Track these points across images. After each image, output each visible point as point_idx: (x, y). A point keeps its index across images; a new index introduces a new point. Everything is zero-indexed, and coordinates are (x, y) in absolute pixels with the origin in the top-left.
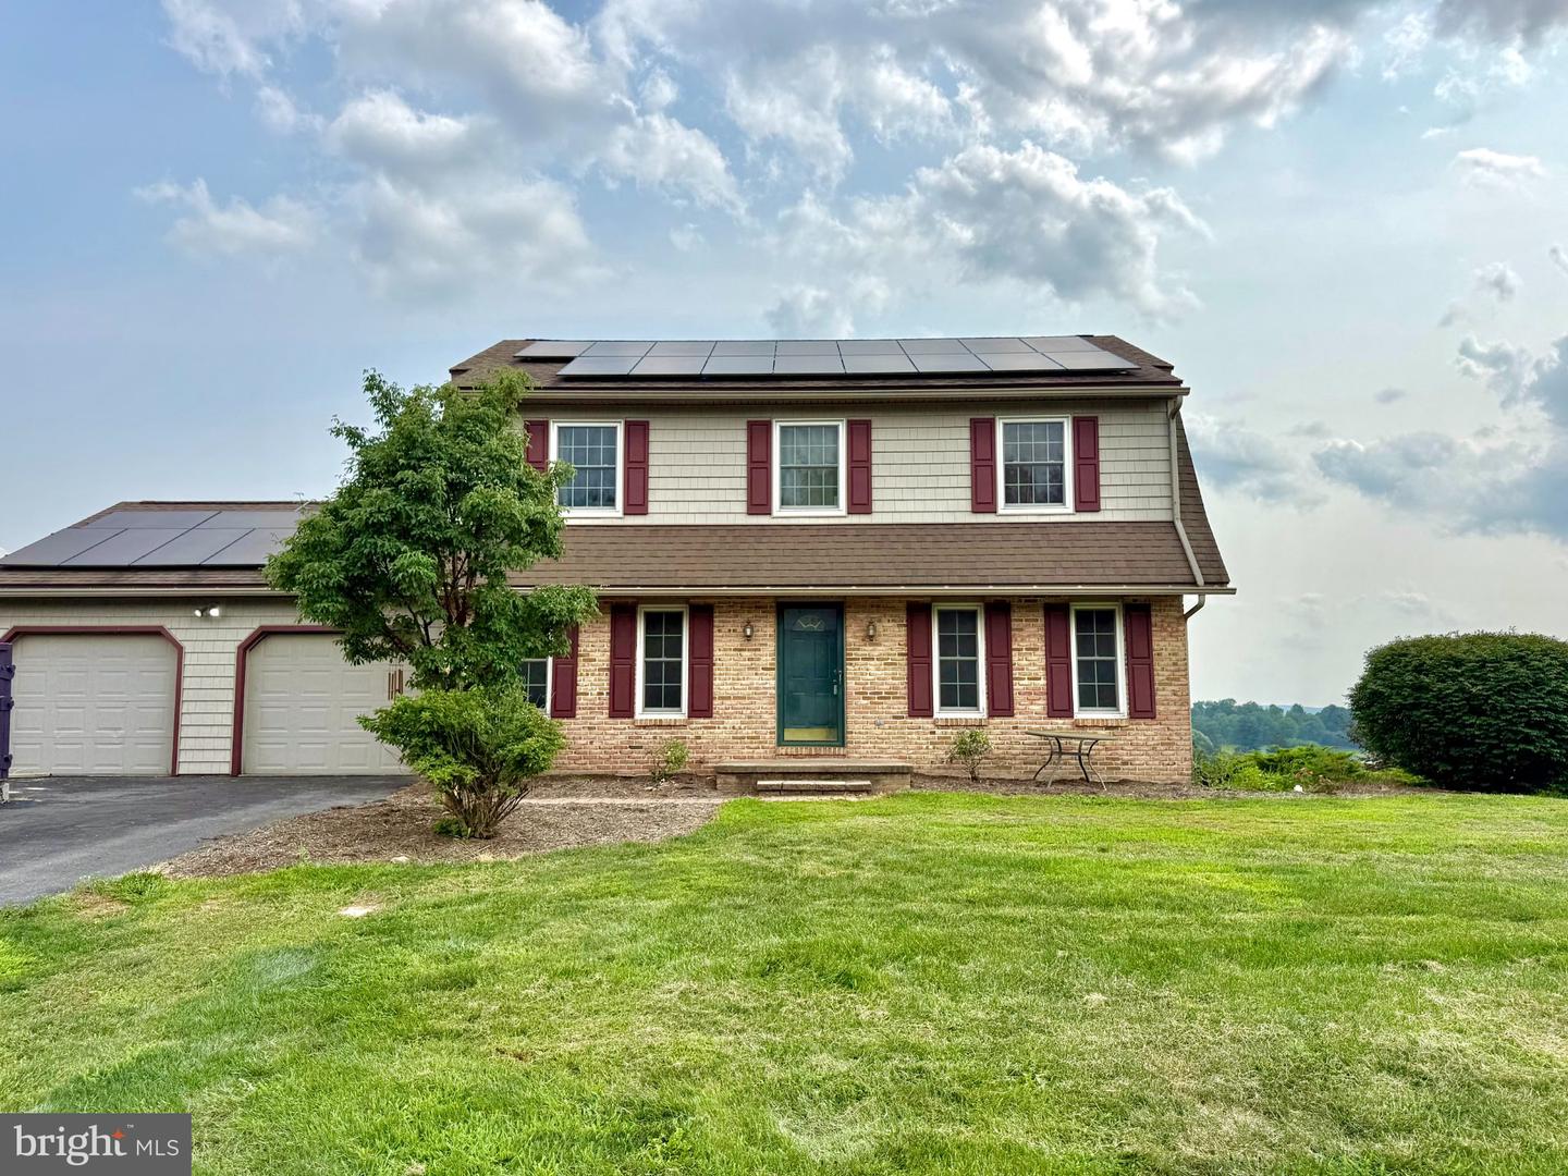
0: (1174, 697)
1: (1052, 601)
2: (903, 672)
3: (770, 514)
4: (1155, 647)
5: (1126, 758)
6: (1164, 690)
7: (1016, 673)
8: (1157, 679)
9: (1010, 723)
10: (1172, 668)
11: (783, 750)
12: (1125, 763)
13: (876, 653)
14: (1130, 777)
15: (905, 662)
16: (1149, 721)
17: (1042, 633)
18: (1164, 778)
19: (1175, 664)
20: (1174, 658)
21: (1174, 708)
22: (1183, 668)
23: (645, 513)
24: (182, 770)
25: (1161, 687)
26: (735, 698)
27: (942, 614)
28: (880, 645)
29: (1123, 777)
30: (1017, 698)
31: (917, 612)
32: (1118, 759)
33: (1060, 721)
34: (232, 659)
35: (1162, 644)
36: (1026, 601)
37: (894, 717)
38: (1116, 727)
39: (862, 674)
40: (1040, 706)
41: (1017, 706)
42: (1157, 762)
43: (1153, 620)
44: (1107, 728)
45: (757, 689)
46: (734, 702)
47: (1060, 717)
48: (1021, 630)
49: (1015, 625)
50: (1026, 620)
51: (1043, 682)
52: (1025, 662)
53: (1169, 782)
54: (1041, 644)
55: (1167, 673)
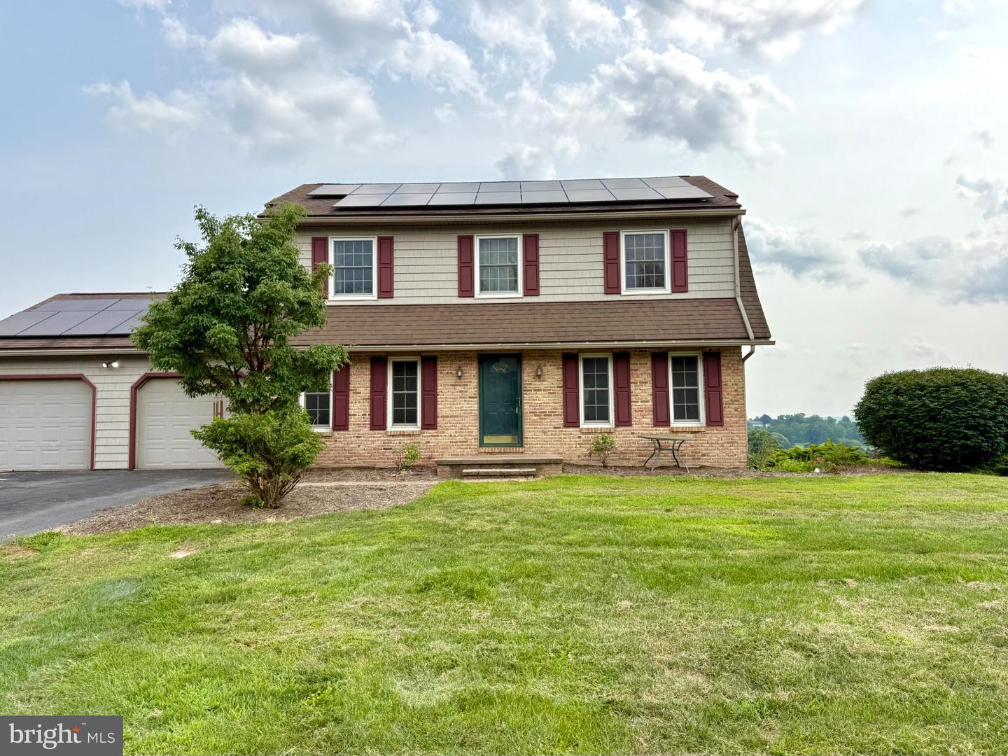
0: (736, 412)
1: (657, 351)
2: (560, 399)
3: (473, 297)
4: (723, 379)
5: (704, 452)
6: (729, 407)
7: (633, 399)
8: (725, 401)
9: (629, 430)
10: (735, 393)
11: (483, 450)
12: (704, 455)
13: (543, 387)
14: (707, 464)
15: (561, 392)
16: (719, 428)
17: (650, 372)
18: (729, 464)
19: (736, 391)
20: (735, 387)
21: (735, 419)
22: (741, 393)
23: (392, 297)
24: (97, 466)
25: (727, 406)
26: (451, 417)
27: (586, 361)
28: (545, 381)
29: (704, 464)
30: (634, 414)
31: (569, 359)
32: (699, 453)
33: (662, 429)
34: (128, 395)
35: (728, 378)
36: (640, 351)
37: (554, 428)
38: (698, 432)
39: (534, 400)
40: (648, 419)
41: (634, 419)
42: (724, 454)
43: (722, 362)
44: (692, 432)
45: (466, 410)
46: (450, 419)
47: (662, 426)
48: (636, 370)
49: (632, 367)
50: (640, 364)
51: (650, 403)
52: (639, 391)
53: (732, 467)
54: (649, 379)
55: (731, 397)
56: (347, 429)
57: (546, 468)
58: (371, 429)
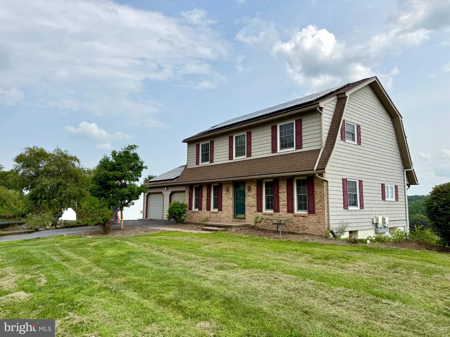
0: (320, 207)
1: (289, 177)
2: (256, 200)
4: (315, 191)
5: (307, 226)
6: (317, 205)
7: (280, 200)
8: (316, 201)
9: (279, 214)
10: (320, 197)
11: (235, 220)
12: (307, 228)
13: (251, 194)
14: (308, 232)
15: (256, 197)
16: (313, 215)
17: (286, 187)
18: (317, 233)
19: (321, 196)
20: (320, 194)
21: (320, 211)
22: (323, 197)
24: (164, 219)
25: (317, 204)
26: (226, 206)
28: (251, 192)
29: (306, 232)
30: (280, 207)
31: (259, 183)
32: (305, 226)
33: (290, 214)
35: (317, 189)
36: (283, 178)
37: (254, 212)
38: (304, 216)
39: (248, 200)
40: (285, 210)
41: (280, 209)
42: (316, 228)
43: (315, 182)
44: (302, 217)
45: (229, 204)
46: (225, 207)
47: (290, 213)
48: (281, 187)
49: (280, 185)
50: (283, 184)
51: (286, 202)
52: (282, 196)
53: (319, 235)
54: (286, 191)
55: (319, 199)
56: (202, 210)
57: (229, 229)
58: (207, 210)
